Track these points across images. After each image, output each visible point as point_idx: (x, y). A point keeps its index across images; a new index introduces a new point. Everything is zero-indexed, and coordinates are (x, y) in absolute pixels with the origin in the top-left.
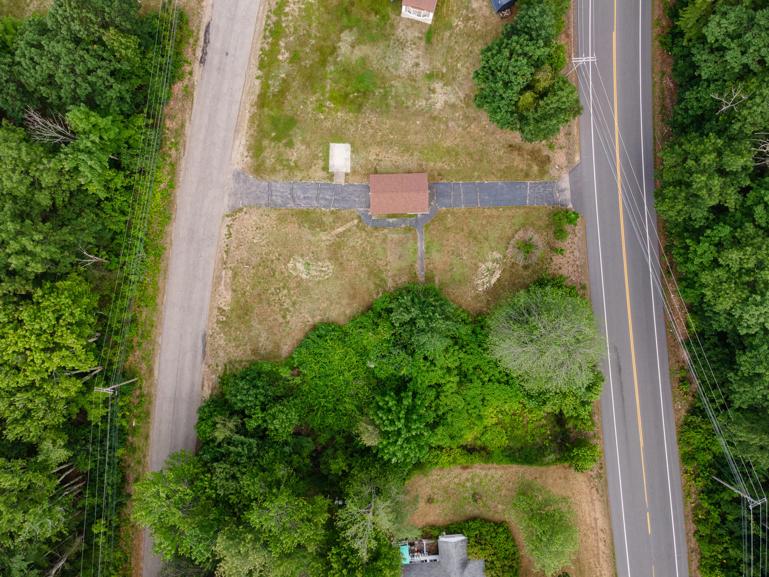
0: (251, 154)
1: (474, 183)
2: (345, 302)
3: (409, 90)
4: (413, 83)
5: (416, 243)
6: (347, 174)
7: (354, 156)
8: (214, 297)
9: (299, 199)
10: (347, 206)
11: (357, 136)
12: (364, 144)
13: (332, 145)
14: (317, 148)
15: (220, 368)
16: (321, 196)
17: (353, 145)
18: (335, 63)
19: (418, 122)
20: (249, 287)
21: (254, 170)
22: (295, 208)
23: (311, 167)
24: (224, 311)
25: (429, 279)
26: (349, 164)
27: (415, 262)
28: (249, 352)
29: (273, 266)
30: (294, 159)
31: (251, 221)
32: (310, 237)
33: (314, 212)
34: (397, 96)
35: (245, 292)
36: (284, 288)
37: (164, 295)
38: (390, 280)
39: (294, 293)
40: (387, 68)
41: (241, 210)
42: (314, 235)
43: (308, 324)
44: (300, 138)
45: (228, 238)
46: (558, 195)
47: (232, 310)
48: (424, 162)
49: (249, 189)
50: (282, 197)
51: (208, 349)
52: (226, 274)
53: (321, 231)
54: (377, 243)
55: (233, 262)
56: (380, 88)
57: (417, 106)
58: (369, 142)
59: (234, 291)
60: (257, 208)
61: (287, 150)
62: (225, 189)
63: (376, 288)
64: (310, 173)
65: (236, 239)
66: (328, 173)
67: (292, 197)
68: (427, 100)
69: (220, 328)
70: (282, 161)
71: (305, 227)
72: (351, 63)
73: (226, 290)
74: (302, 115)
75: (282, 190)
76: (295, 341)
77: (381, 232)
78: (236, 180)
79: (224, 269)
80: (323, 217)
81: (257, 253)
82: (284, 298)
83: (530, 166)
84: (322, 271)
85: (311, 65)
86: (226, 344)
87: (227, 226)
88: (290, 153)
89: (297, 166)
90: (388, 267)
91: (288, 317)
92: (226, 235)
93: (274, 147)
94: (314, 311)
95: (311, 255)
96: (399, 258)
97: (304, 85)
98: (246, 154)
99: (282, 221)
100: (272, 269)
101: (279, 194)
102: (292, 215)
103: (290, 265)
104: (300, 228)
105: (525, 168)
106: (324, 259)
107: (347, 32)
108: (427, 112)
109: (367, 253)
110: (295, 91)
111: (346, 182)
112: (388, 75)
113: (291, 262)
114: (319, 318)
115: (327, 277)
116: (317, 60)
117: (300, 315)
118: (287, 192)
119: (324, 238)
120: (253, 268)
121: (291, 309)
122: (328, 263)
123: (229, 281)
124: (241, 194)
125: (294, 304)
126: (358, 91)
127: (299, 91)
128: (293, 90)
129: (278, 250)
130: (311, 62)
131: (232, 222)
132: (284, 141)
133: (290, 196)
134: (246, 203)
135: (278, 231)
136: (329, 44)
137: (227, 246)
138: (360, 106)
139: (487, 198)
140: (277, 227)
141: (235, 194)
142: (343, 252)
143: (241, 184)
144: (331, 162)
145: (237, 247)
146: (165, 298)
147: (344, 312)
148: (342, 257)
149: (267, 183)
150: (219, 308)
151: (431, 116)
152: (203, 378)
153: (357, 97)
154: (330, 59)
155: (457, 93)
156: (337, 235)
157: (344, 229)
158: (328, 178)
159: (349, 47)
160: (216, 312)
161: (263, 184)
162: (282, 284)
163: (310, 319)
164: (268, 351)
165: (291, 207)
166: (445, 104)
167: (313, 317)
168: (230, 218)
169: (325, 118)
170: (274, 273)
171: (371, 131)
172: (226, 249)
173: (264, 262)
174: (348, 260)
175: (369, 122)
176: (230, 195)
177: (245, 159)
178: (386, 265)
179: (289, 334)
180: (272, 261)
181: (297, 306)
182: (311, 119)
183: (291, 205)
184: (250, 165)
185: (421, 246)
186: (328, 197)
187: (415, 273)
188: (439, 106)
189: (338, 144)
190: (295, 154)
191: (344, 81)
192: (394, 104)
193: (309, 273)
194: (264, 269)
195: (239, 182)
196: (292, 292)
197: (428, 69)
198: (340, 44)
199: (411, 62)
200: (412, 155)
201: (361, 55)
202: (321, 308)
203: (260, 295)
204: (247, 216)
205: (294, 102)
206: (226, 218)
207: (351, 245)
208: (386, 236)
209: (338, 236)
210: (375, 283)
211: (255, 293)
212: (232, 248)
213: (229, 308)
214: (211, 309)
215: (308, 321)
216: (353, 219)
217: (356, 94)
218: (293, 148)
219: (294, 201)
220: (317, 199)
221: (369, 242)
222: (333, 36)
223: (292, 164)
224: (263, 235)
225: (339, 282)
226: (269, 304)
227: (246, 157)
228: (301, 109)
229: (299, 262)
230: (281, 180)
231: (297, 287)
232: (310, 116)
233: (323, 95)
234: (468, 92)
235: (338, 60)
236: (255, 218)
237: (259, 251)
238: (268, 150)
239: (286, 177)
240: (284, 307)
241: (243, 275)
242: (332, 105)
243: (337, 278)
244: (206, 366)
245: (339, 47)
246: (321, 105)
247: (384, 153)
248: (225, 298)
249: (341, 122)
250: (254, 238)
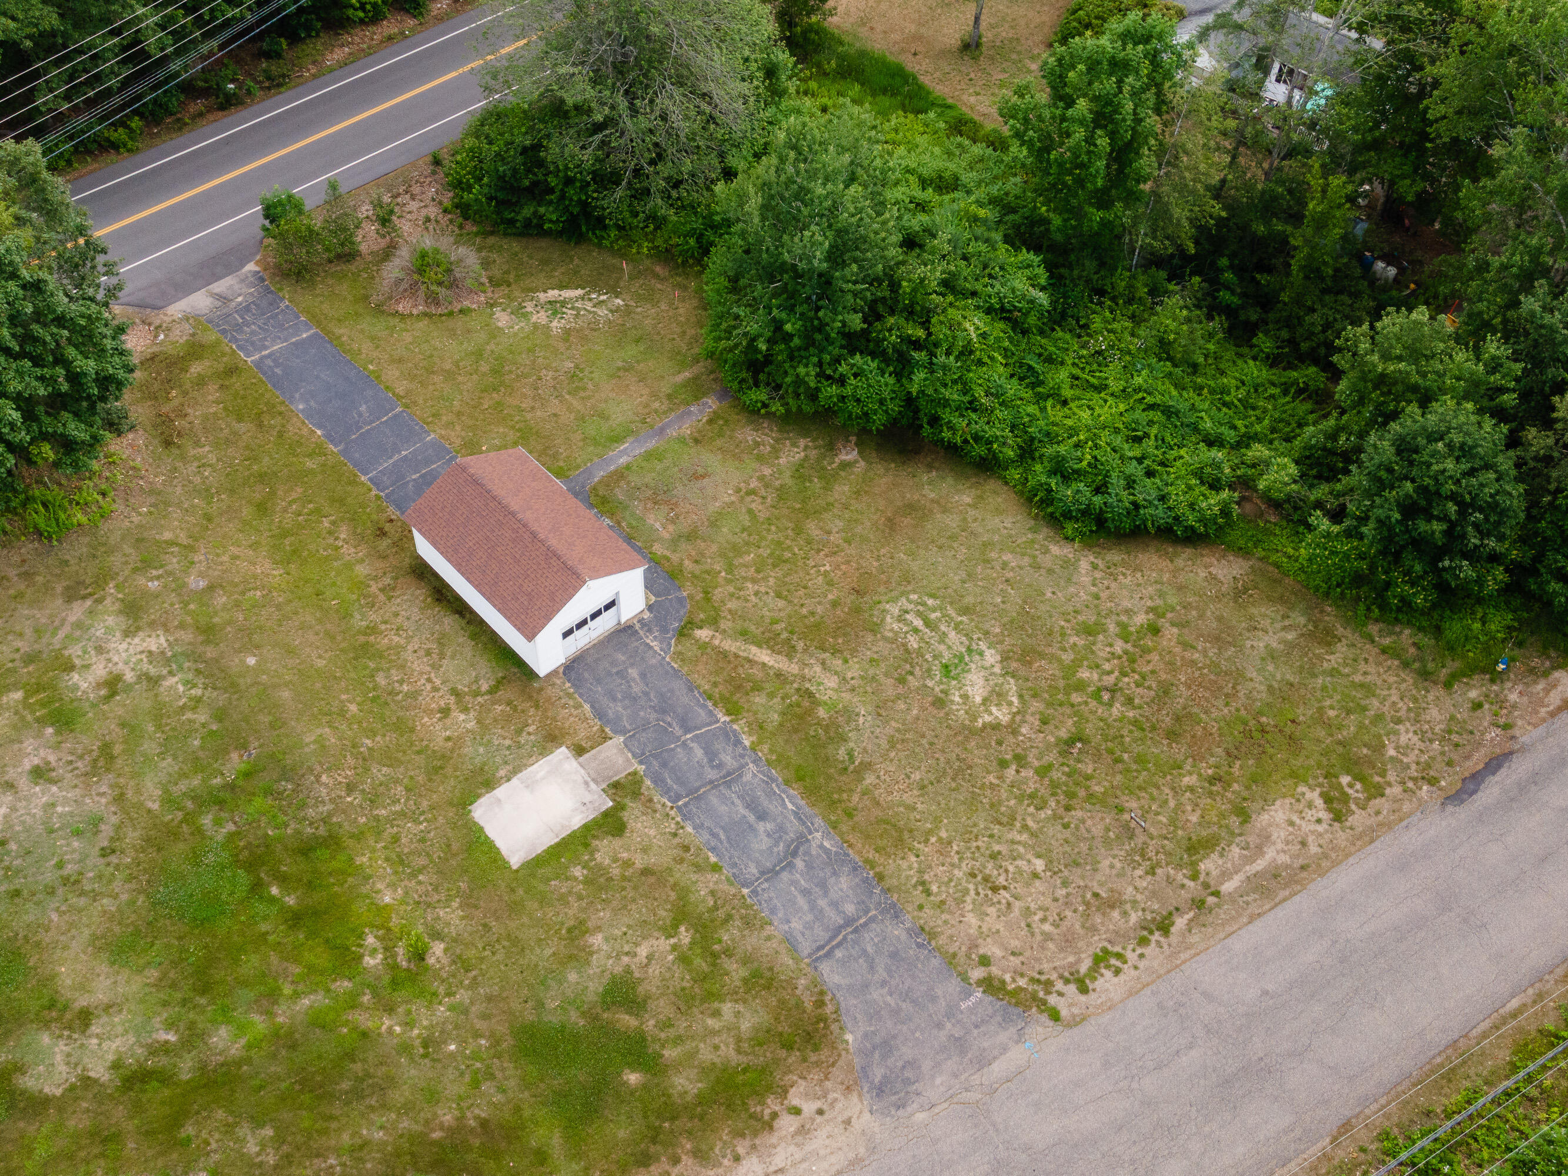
0: (772, 1104)
1: (345, 452)
2: (952, 521)
3: (150, 747)
4: (117, 749)
5: (628, 467)
6: (579, 751)
7: (502, 773)
8: (1326, 856)
9: (781, 829)
10: (678, 685)
11: (425, 804)
12: (437, 770)
13: (515, 861)
14: (563, 899)
15: (1473, 694)
16: (711, 774)
17: (464, 802)
18: (193, 1037)
19: (251, 661)
20: (1186, 780)
21: (816, 1049)
22: (818, 821)
23: (646, 872)
24: (1328, 800)
25: (696, 390)
26: (540, 768)
27: (681, 440)
28: (1341, 648)
29: (1052, 757)
30: (663, 944)
31: (993, 921)
32: (865, 717)
33: (782, 761)
34: (197, 765)
35: (1213, 780)
36: (1080, 686)
37: (1514, 1015)
38: (782, 461)
39: (1064, 649)
40: (104, 853)
41: (991, 986)
42: (850, 714)
43: (1100, 562)
44: (572, 977)
45: (1119, 956)
46: (240, 299)
47: (1296, 776)
48: (374, 588)
49: (896, 1012)
50: (823, 885)
51: (1477, 760)
52: (1226, 875)
53: (815, 702)
54: (714, 548)
55: (1170, 881)
56: (199, 831)
57: (197, 692)
58: (420, 760)
59: (1244, 816)
60: (933, 935)
61: (647, 988)
62: (973, 1096)
63: (835, 476)
64: (666, 860)
65: (1094, 929)
66: (619, 807)
67: (795, 854)
68: (154, 681)
69: (1383, 774)
70: (701, 979)
71: (850, 754)
72: (157, 985)
73: (1266, 838)
74: (479, 1024)
75: (801, 901)
76: (1180, 562)
77: (675, 558)
78: (907, 1082)
79: (1216, 894)
80: (770, 727)
81: (1067, 834)
82: (1107, 667)
83: (201, 382)
84: (927, 623)
85: (258, 1123)
86: (1398, 721)
87: (1084, 990)
88: (654, 970)
89: (682, 914)
90: (754, 484)
91: (1141, 619)
92: (1117, 972)
93: (679, 1040)
94: (1050, 571)
95: (913, 682)
96: (703, 477)
97: (357, 1094)
98: (787, 1124)
99: (900, 831)
100: (1065, 754)
101: (822, 903)
102: (850, 815)
103: (1001, 714)
104: (867, 766)
105: (212, 387)
106: (893, 641)
107: (28, 1082)
108: (198, 658)
109: (765, 552)
110: (408, 1108)
111: (606, 738)
112: (132, 836)
113: (988, 718)
114: (1055, 549)
115: (930, 602)
116: (220, 1114)
117: (1104, 595)
118: (793, 883)
119: (832, 682)
120: (1120, 810)
121: (1112, 628)
122: (891, 624)
123: (1236, 850)
124: (939, 1026)
125: (1089, 631)
126: (257, 888)
127: (398, 1096)
128: (405, 1124)
129: (992, 778)
130: (244, 1131)
131: (1059, 985)
132: (627, 1021)
133: (799, 863)
134: (953, 985)
135: (937, 820)
136: (119, 1113)
137: (1143, 942)
138: (306, 849)
139: (363, 408)
140: (930, 832)
141: (960, 1044)
142: (819, 609)
143: (907, 1052)
144: (577, 821)
145: (1112, 907)
146: (1514, 1003)
147: (974, 506)
148: (835, 604)
149: (825, 967)
150: (1338, 817)
151: (207, 642)
152: (1553, 714)
153: (283, 880)
154: (186, 1068)
155: (79, 625)
156: (790, 656)
157: (754, 649)
158: (636, 794)
159: (94, 1029)
160: (1358, 819)
161: (837, 979)
162: (1076, 698)
163: (1084, 565)
164: (1282, 610)
165: (826, 835)
166: (138, 629)
167: (1067, 564)
168: (1053, 1000)
169: (437, 936)
170: (1070, 742)
171: (380, 772)
172: (1157, 936)
173: (1070, 795)
174: (830, 583)
175: (350, 788)
176: (983, 1062)
177: (809, 1108)
178: (752, 492)
179: (1181, 588)
180: (1043, 772)
181: (1089, 617)
182: (474, 983)
183: (821, 840)
184: (815, 1076)
185: (624, 452)
186: (699, 753)
187: (710, 421)
188: (157, 642)
189: (499, 843)
190: (643, 951)
191: (251, 963)
192: (235, 756)
193: (969, 650)
194: (1088, 778)
195: (909, 1064)
196: (1067, 657)
197: (39, 735)
198: (99, 1071)
199: (40, 795)
200: (372, 630)
201: (104, 968)
202: (1026, 560)
203: (1172, 735)
204: (994, 950)
205: (453, 1086)
206: (1064, 1013)
207: (781, 603)
208: (674, 542)
209: (790, 652)
210: (828, 488)
211: (1179, 751)
212: (1134, 917)
213: (1302, 789)
214: (1370, 835)
215: (1095, 567)
216: (703, 646)
217: (275, 891)
218: (628, 970)
219: (802, 839)
220: (731, 778)
221: (730, 568)
222: (78, 1122)
223: (685, 936)
224: (994, 856)
225: (915, 566)
226: (1166, 690)
227: (797, 1111)
228: (462, 1042)
229: (965, 697)
230: (769, 930)
231: (1042, 655)
232: (463, 996)
233: (352, 1001)
234: (59, 602)
235: (172, 1037)
236: (972, 919)
237: (1054, 831)
238: (706, 1055)
239: (748, 923)
240: (1129, 647)
241: (1173, 822)
242: (370, 940)
243: (907, 578)
244: (1516, 732)
245: (116, 1066)
246: (395, 983)
247: (423, 700)
248: (1291, 823)
249: (413, 875)
250: (1035, 875)
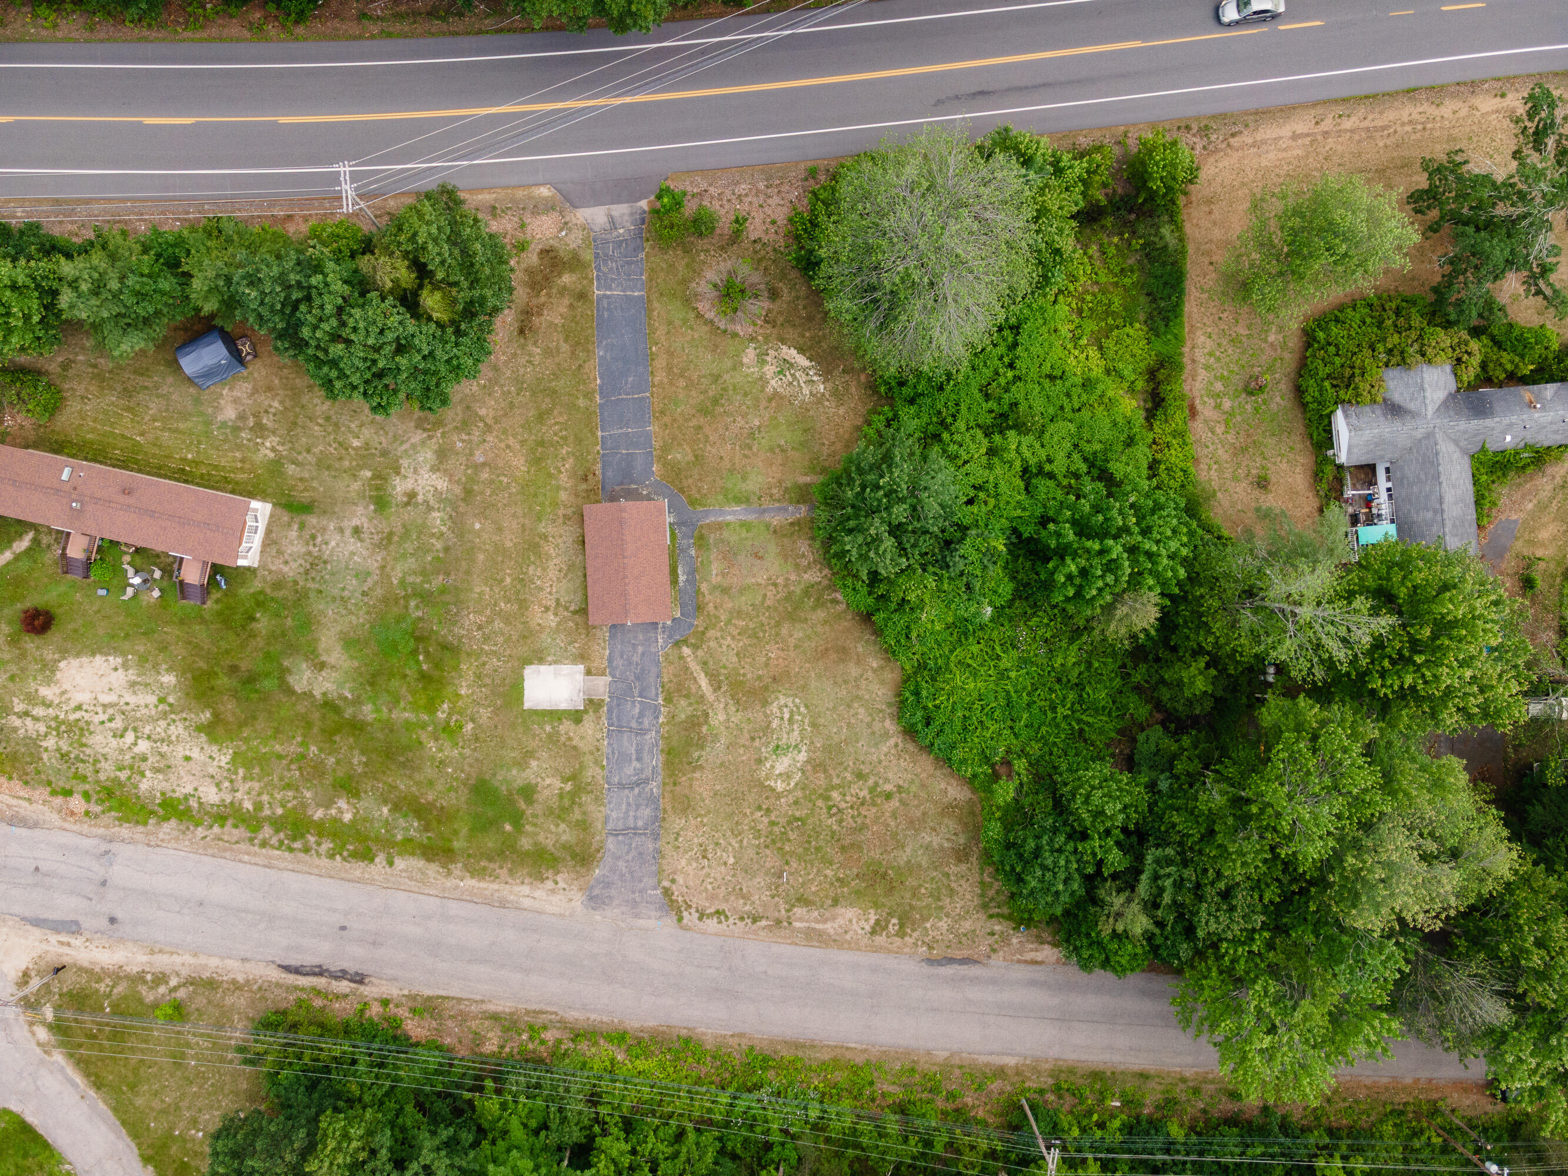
0: (550, 874)
1: (601, 406)
2: (854, 671)
3: (409, 547)
4: (396, 538)
5: (728, 524)
6: (588, 673)
7: (550, 659)
8: (849, 943)
9: (642, 770)
10: (654, 670)
11: (508, 652)
12: (525, 637)
13: (527, 705)
14: (534, 736)
15: (997, 928)
16: (634, 724)
17: (527, 661)
18: (357, 702)
19: (477, 526)
20: (828, 872)
21: (583, 865)
22: (660, 778)
23: (575, 748)
24: (877, 922)
25: (802, 495)
26: (566, 669)
27: (768, 526)
28: (964, 867)
29: (782, 821)
30: (557, 784)
31: (690, 870)
32: (720, 746)
33: (667, 739)
34: (423, 573)
35: (839, 880)
36: (828, 798)
37: (847, 1048)
38: (806, 576)
39: (838, 776)
40: (364, 594)
41: (667, 892)
42: (716, 738)
43: (901, 745)
44: (514, 772)
45: (727, 917)
46: (621, 231)
47: (876, 905)
48: (561, 512)
49: (622, 875)
50: (638, 806)
51: (958, 954)
52: (800, 920)
53: (706, 722)
54: (730, 605)
55: (777, 905)
56: (406, 607)
57: (444, 529)
58: (520, 626)
59: (836, 902)
60: (663, 857)
61: (540, 797)
62: (623, 925)
63: (823, 605)
64: (586, 749)
65: (727, 901)
66: (586, 711)
67: (638, 785)
68: (430, 509)
69: (913, 930)
70: (563, 809)
71: (699, 757)
72: (356, 669)
73: (834, 918)
74: (466, 768)
75: (624, 806)
76: (938, 773)
77: (708, 598)
78: (604, 903)
79: (790, 923)
80: (677, 720)
81: (755, 856)
82: (848, 798)
83: (563, 291)
84: (790, 720)
85: (363, 752)
86: (948, 915)
87: (700, 919)
88: (546, 792)
89: (573, 777)
90: (780, 581)
91: (888, 787)
92: (720, 922)
93: (535, 825)
94: (873, 733)
95: (757, 743)
96: (760, 558)
97: (403, 765)
98: (549, 884)
99: (689, 806)
100: (789, 823)
101: (631, 813)
102: (675, 784)
103: (780, 786)
104: (701, 767)
105: (566, 301)
106: (766, 716)
107: (291, 680)
108: (455, 509)
109: (752, 625)
110: (418, 784)
111: (603, 674)
112: (379, 592)
113: (772, 784)
114: (888, 723)
115: (802, 709)
116: (351, 740)
117: (884, 763)
118: (628, 797)
119: (722, 717)
120: (787, 863)
121: (871, 782)
122: (774, 708)
123: (816, 913)
124: (633, 892)
125: (860, 776)
126: (415, 652)
127: (417, 776)
128: (414, 789)
129: (748, 811)
130: (356, 752)
131: (693, 911)
132: (522, 805)
133: (636, 790)
134: (652, 881)
135: (709, 812)
136: (316, 715)
137: (742, 919)
138: (445, 647)
139: (630, 379)
140: (700, 815)
141: (635, 904)
142: (749, 676)
143: (613, 892)
144: (563, 706)
145: (743, 897)
146: (853, 1045)
147: (874, 671)
148: (760, 678)
149: (611, 839)
150: (873, 932)
151: (464, 500)
152: (1019, 961)
153: (427, 654)
154: (348, 713)
155: (414, 446)
156: (715, 691)
157: (703, 675)
158: (596, 711)
159: (324, 673)
160: (880, 939)
161: (611, 847)
162: (820, 803)
163: (892, 741)
164: (959, 828)
165: (658, 787)
166: (438, 470)
167: (886, 735)
168: (685, 914)
169: (473, 720)
170: (797, 819)
171: (498, 624)
172: (749, 921)
173: (774, 842)
174: (767, 665)
175: (480, 628)
176: (637, 916)
177: (561, 885)
178: (775, 585)
179: (923, 786)
180: (772, 823)
181: (866, 769)
182: (475, 750)
183: (654, 787)
184: (573, 875)
185: (734, 513)
186: (637, 710)
187: (792, 524)
188: (442, 484)
189: (526, 693)
190: (548, 781)
191: (395, 683)
192: (441, 577)
193: (796, 746)
194: (789, 840)
195: (610, 897)
196: (836, 781)
197: (366, 507)
198: (317, 693)
199: (353, 545)
200: (544, 537)
201: (338, 648)
202: (869, 719)
203: (843, 848)
204: (680, 880)
205: (439, 787)
206: (685, 921)
207: (735, 659)
208: (714, 588)
209: (717, 688)
210: (814, 608)
211: (839, 858)
212: (747, 908)
213: (872, 911)
214: (876, 950)
215: (896, 745)
216: (681, 658)
217: (421, 658)
218: (537, 785)
219: (646, 781)
220: (641, 732)
221: (729, 622)
222: (301, 708)
223: (568, 787)
224: (717, 844)
225: (813, 684)
226: (863, 827)
227: (556, 883)
228: (455, 771)
229: (773, 767)
230: (602, 808)
231: (825, 771)
232: (467, 752)
233: (423, 726)
234: (413, 424)
235: (349, 696)
236: (683, 862)
237: (751, 853)
238: (541, 838)
239: (597, 799)
240: (868, 797)
241: (803, 884)
242: (445, 706)
243: (804, 688)
244: (994, 956)
245: (324, 694)
246: (444, 729)
247: (542, 595)
248: (850, 921)
249: (480, 686)
250: (725, 864)
